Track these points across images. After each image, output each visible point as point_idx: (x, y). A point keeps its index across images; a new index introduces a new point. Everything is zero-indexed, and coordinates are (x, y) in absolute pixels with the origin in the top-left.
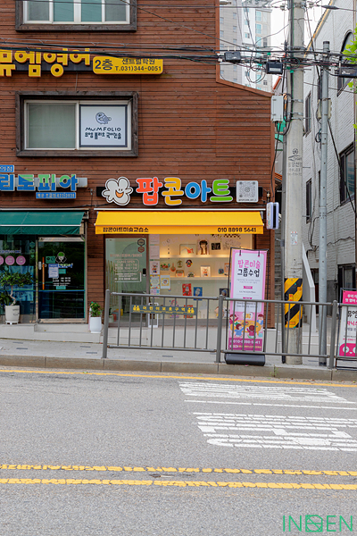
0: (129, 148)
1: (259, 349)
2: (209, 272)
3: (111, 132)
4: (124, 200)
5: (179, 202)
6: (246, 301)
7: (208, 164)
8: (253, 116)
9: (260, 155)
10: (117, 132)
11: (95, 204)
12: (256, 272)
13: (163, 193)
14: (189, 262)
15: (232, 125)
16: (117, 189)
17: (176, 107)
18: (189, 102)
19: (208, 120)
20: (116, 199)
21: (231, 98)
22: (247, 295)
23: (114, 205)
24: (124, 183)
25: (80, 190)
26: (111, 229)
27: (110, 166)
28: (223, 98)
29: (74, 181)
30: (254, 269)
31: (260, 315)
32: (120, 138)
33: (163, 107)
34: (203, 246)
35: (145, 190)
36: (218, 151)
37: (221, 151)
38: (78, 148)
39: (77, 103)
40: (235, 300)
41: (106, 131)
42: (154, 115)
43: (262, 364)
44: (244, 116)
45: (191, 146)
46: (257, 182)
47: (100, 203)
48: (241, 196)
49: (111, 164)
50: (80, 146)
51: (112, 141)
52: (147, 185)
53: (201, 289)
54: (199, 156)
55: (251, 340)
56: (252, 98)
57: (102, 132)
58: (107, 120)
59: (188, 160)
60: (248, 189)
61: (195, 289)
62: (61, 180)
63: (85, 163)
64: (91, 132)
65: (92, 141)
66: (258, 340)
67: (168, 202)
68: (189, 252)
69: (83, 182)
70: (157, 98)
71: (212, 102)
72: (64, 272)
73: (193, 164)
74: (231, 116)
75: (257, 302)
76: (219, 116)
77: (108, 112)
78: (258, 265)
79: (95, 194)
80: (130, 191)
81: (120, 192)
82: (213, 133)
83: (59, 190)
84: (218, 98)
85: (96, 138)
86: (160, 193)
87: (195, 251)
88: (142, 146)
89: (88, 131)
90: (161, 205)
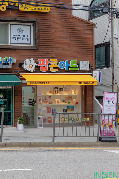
0: (32, 45)
1: (113, 135)
2: (59, 102)
3: (24, 37)
4: (33, 69)
5: (56, 70)
6: (109, 115)
7: (67, 53)
8: (85, 32)
9: (88, 50)
10: (27, 37)
11: (18, 71)
12: (113, 102)
13: (49, 66)
14: (50, 97)
15: (77, 36)
16: (29, 64)
17: (54, 27)
18: (59, 25)
19: (67, 33)
20: (29, 68)
21: (77, 24)
22: (109, 112)
23: (28, 71)
24: (33, 61)
25: (13, 64)
26: (33, 83)
27: (25, 53)
28: (74, 24)
29: (11, 60)
30: (112, 101)
31: (114, 120)
32: (28, 40)
33: (48, 27)
34: (56, 90)
35: (42, 65)
36: (71, 47)
37: (73, 47)
38: (9, 44)
39: (10, 23)
40: (104, 114)
41: (22, 37)
42: (45, 30)
43: (116, 141)
44: (82, 32)
45: (60, 45)
46: (89, 62)
47: (21, 70)
48: (82, 68)
49: (25, 52)
50: (11, 44)
51: (25, 41)
52: (43, 62)
53: (55, 109)
54: (64, 50)
55: (110, 131)
56: (85, 24)
57: (20, 37)
58: (22, 31)
59: (59, 51)
60: (85, 65)
61: (52, 109)
62: (4, 59)
63: (14, 52)
64: (15, 37)
65: (16, 41)
66: (113, 131)
67: (51, 70)
68: (50, 92)
69: (14, 60)
70: (46, 22)
71: (69, 25)
72: (3, 103)
73: (61, 53)
74: (77, 32)
75: (113, 115)
76: (72, 31)
77: (22, 28)
78: (114, 99)
79: (18, 66)
80: (35, 65)
81: (31, 65)
82: (69, 39)
83: (4, 64)
84: (71, 24)
85: (17, 40)
86: (48, 66)
87: (52, 92)
88: (39, 44)
89: (14, 37)
90: (49, 72)
